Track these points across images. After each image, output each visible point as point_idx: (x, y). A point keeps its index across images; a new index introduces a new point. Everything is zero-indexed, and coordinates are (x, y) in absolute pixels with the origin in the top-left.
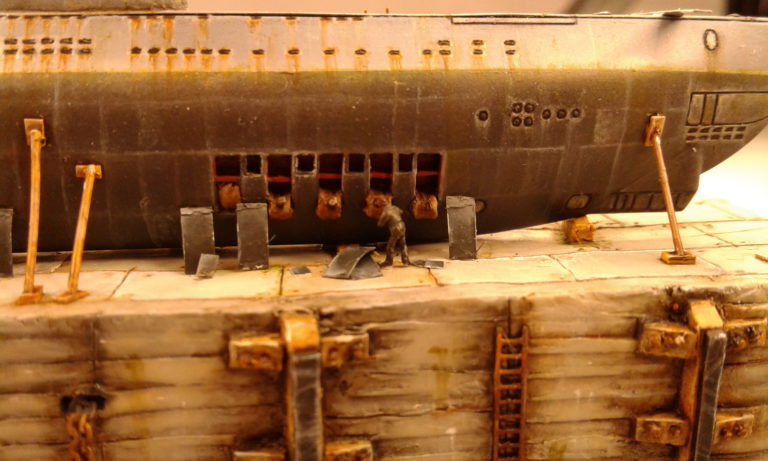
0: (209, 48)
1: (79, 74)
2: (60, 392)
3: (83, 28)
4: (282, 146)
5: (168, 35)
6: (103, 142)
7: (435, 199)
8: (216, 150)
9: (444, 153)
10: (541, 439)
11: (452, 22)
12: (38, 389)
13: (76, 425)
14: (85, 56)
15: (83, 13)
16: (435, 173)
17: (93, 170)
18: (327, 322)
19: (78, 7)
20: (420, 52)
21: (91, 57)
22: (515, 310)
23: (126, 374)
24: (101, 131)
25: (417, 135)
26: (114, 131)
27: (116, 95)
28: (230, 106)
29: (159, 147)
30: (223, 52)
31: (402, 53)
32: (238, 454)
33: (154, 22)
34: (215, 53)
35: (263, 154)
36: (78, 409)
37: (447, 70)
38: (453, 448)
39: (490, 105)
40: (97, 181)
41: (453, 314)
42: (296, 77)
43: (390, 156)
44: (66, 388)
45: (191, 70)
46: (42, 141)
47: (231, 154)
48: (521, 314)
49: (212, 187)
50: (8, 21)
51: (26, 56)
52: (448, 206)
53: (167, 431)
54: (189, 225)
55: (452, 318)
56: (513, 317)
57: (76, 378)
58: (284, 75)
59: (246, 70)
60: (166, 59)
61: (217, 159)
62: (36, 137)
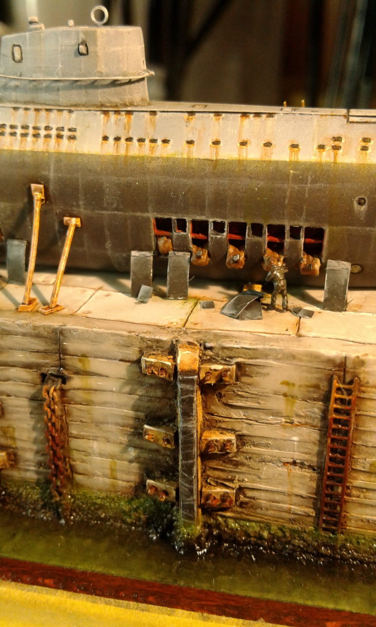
0: (155, 138)
1: (67, 154)
2: (40, 370)
3: (71, 119)
4: (202, 214)
5: (127, 127)
6: (81, 203)
7: (318, 260)
8: (155, 213)
9: (327, 229)
10: (365, 457)
11: (348, 121)
12: (27, 366)
13: (48, 392)
14: (72, 141)
15: (72, 109)
16: (320, 242)
17: (74, 222)
18: (209, 352)
19: (69, 103)
20: (315, 146)
21: (75, 142)
22: (349, 365)
23: (79, 365)
24: (79, 195)
25: (304, 214)
26: (88, 196)
27: (90, 171)
28: (165, 183)
29: (117, 209)
30: (165, 141)
31: (300, 147)
32: (146, 426)
33: (119, 117)
34: (159, 142)
35: (188, 219)
36: (50, 382)
37: (335, 163)
38: (296, 450)
39: (369, 193)
40: (77, 228)
41: (301, 360)
42: (215, 163)
43: (282, 227)
44: (43, 368)
45: (141, 155)
46: (42, 200)
47: (166, 217)
48: (354, 368)
49: (153, 239)
50: (24, 112)
51: (34, 139)
52: (327, 268)
53: (104, 404)
54: (136, 264)
55: (299, 363)
56: (347, 369)
57: (50, 363)
58: (206, 162)
59: (179, 156)
60: (125, 145)
61: (157, 220)
62: (38, 196)
